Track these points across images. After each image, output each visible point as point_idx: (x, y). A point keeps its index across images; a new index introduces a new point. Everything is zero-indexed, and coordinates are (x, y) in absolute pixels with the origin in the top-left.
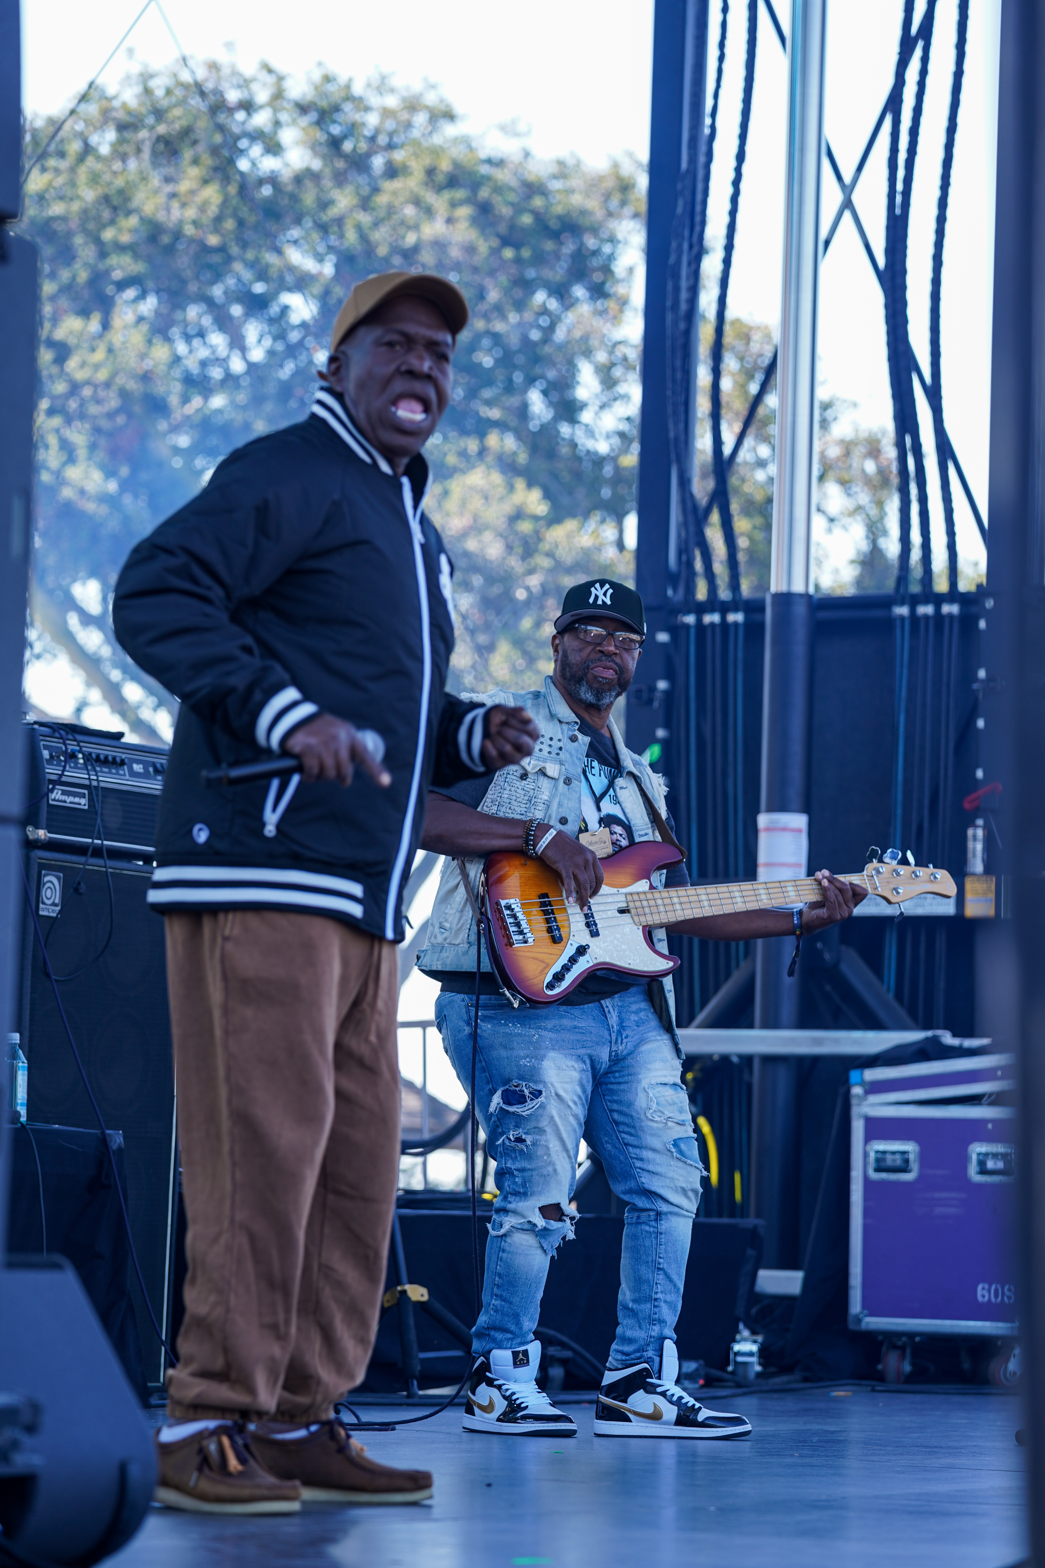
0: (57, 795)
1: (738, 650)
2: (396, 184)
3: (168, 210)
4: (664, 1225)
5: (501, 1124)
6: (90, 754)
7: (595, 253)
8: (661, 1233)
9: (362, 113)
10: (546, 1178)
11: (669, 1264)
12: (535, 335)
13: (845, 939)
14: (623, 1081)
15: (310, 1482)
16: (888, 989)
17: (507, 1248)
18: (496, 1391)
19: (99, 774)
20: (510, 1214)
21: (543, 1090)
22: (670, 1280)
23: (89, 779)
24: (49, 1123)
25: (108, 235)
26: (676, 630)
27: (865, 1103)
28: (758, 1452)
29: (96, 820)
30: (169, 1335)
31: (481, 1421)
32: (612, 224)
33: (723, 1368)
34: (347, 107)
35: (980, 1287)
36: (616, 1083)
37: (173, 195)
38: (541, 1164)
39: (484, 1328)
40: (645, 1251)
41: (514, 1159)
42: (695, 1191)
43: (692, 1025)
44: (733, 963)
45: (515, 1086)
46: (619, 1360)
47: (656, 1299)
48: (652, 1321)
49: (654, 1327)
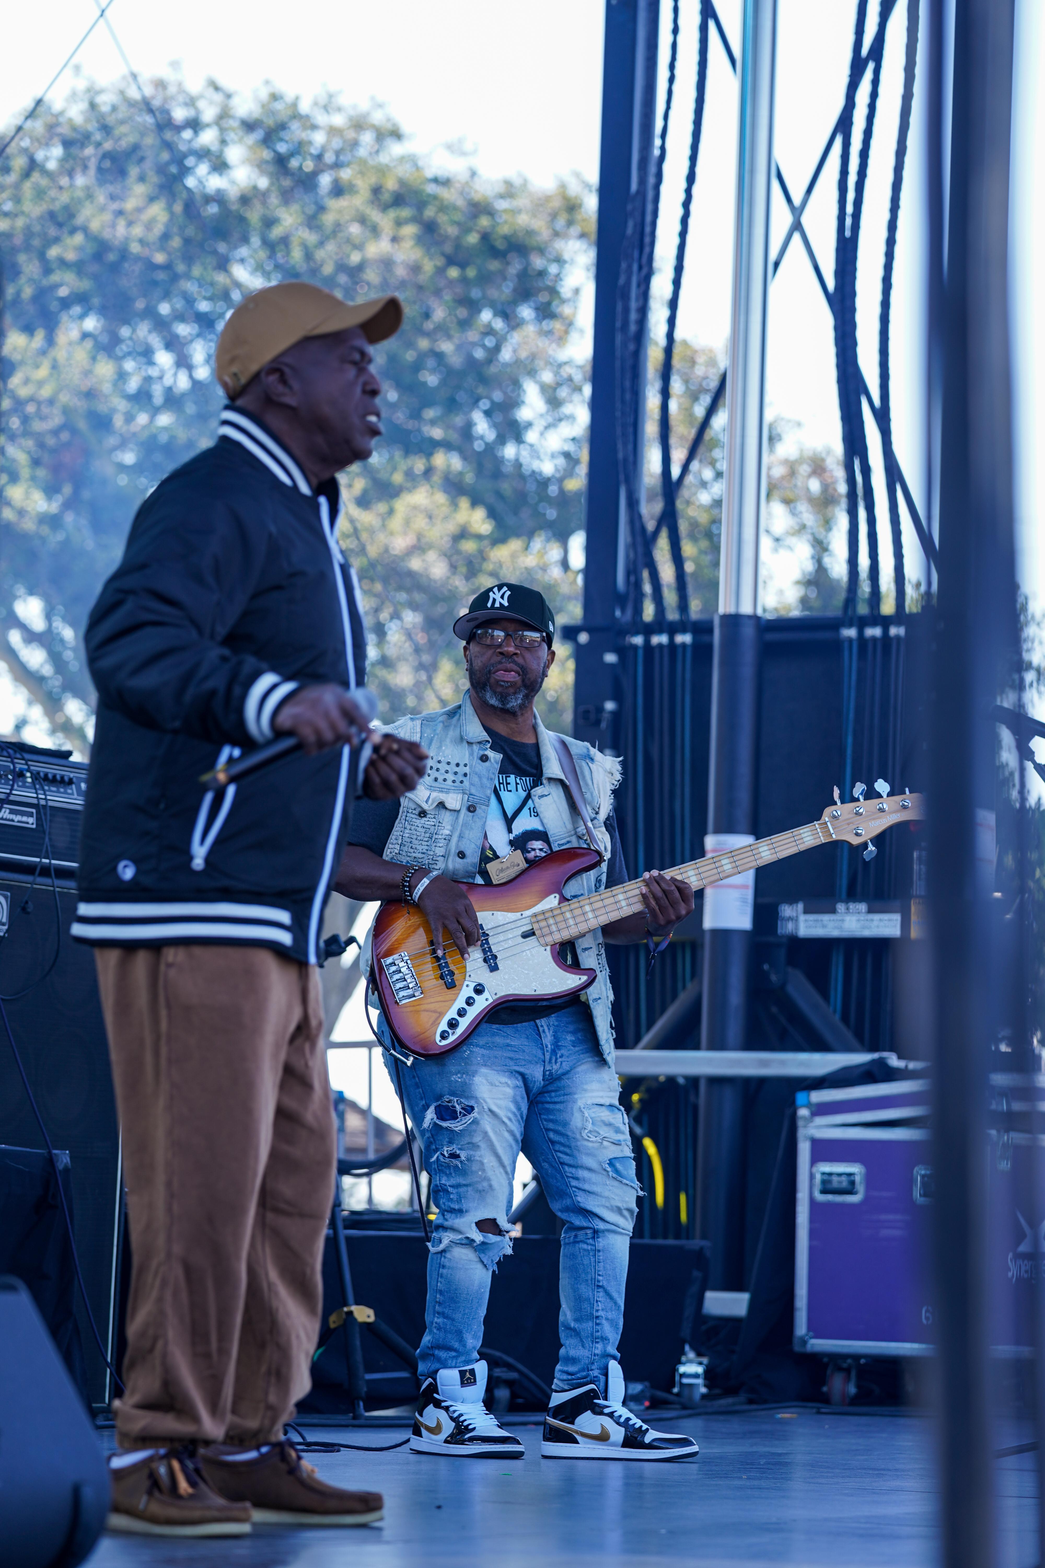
0: (4, 814)
1: (686, 670)
2: (342, 203)
3: (113, 226)
4: (601, 1243)
5: (434, 1140)
6: (38, 773)
7: (542, 273)
8: (599, 1251)
9: (309, 132)
10: (482, 1193)
11: (608, 1281)
12: (479, 354)
13: (791, 962)
14: (559, 1100)
15: (261, 1504)
16: (835, 1011)
17: (448, 1265)
18: (443, 1412)
19: (48, 793)
20: (448, 1230)
21: (475, 1106)
22: (611, 1298)
23: (37, 798)
25: (53, 252)
26: (624, 651)
27: (812, 1125)
28: (706, 1474)
29: (44, 839)
30: (115, 1355)
31: (427, 1442)
32: (559, 245)
33: (669, 1389)
34: (295, 126)
35: (924, 1310)
36: (552, 1103)
37: (120, 213)
38: (476, 1179)
39: (428, 1347)
40: (584, 1270)
41: (449, 1175)
42: (630, 1211)
43: (633, 1047)
44: (680, 985)
45: (447, 1102)
46: (565, 1380)
47: (597, 1317)
48: (595, 1340)
49: (597, 1345)
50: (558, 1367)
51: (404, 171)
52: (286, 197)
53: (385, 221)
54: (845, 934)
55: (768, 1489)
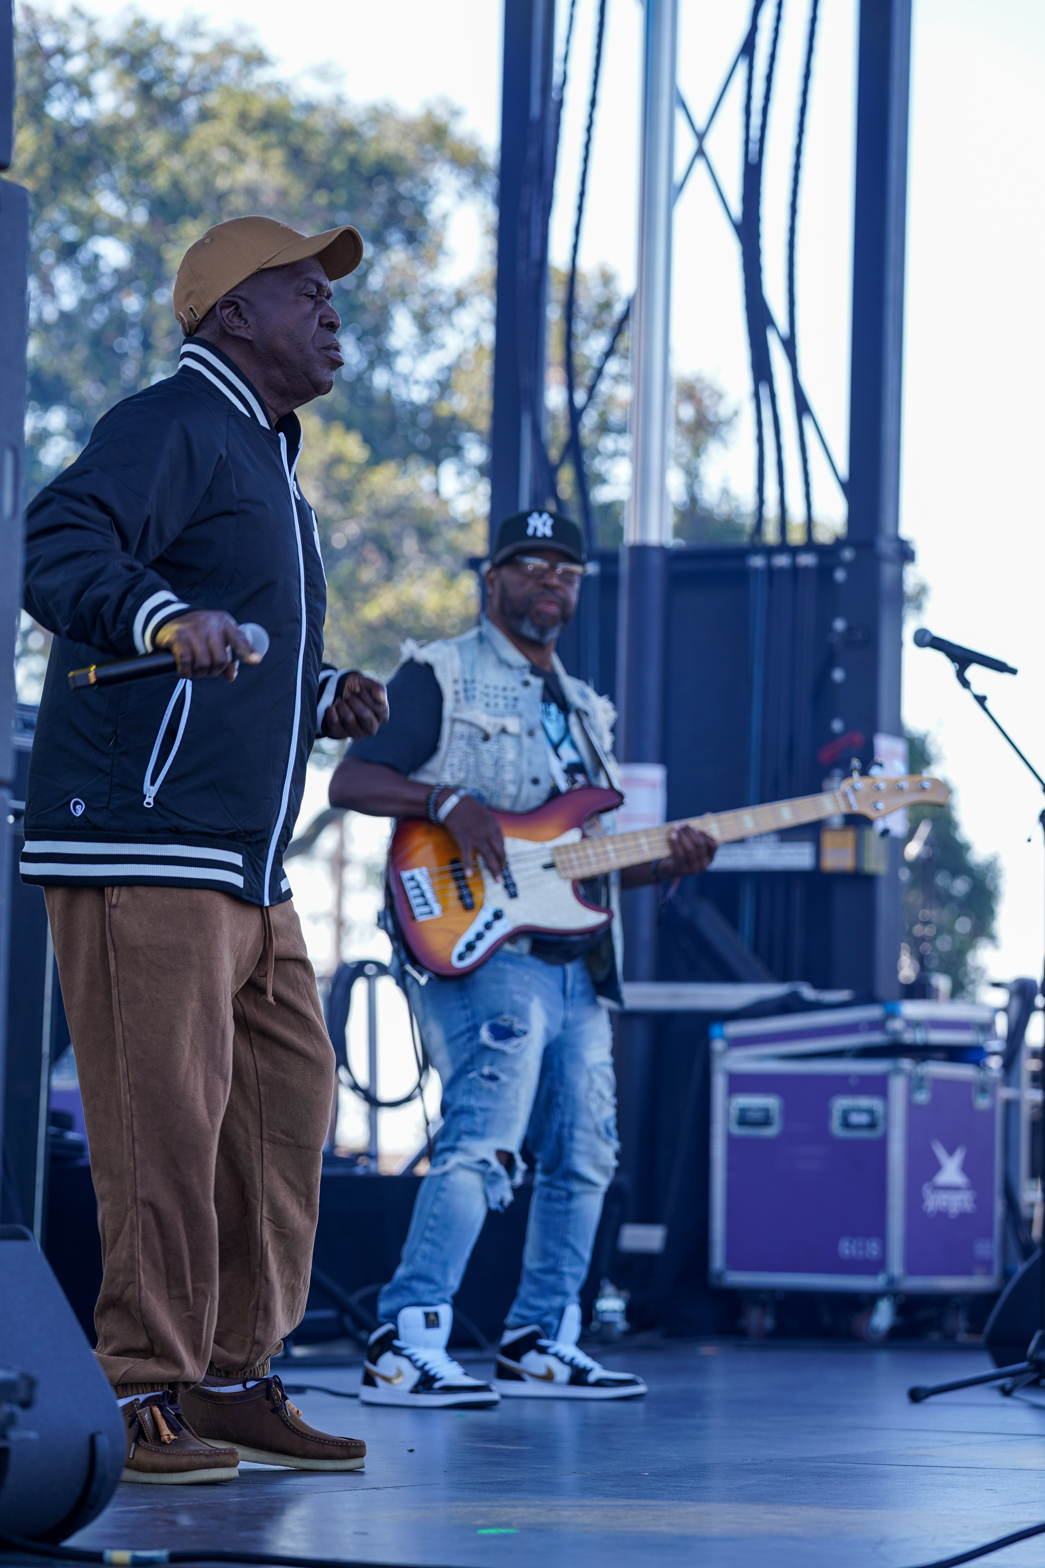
2: (208, 129)
7: (408, 198)
9: (173, 58)
13: (702, 893)
16: (745, 942)
17: (448, 1187)
18: (404, 1360)
22: (578, 1254)
27: (727, 1057)
32: (426, 169)
34: (158, 52)
35: (842, 1242)
51: (272, 97)
53: (250, 145)
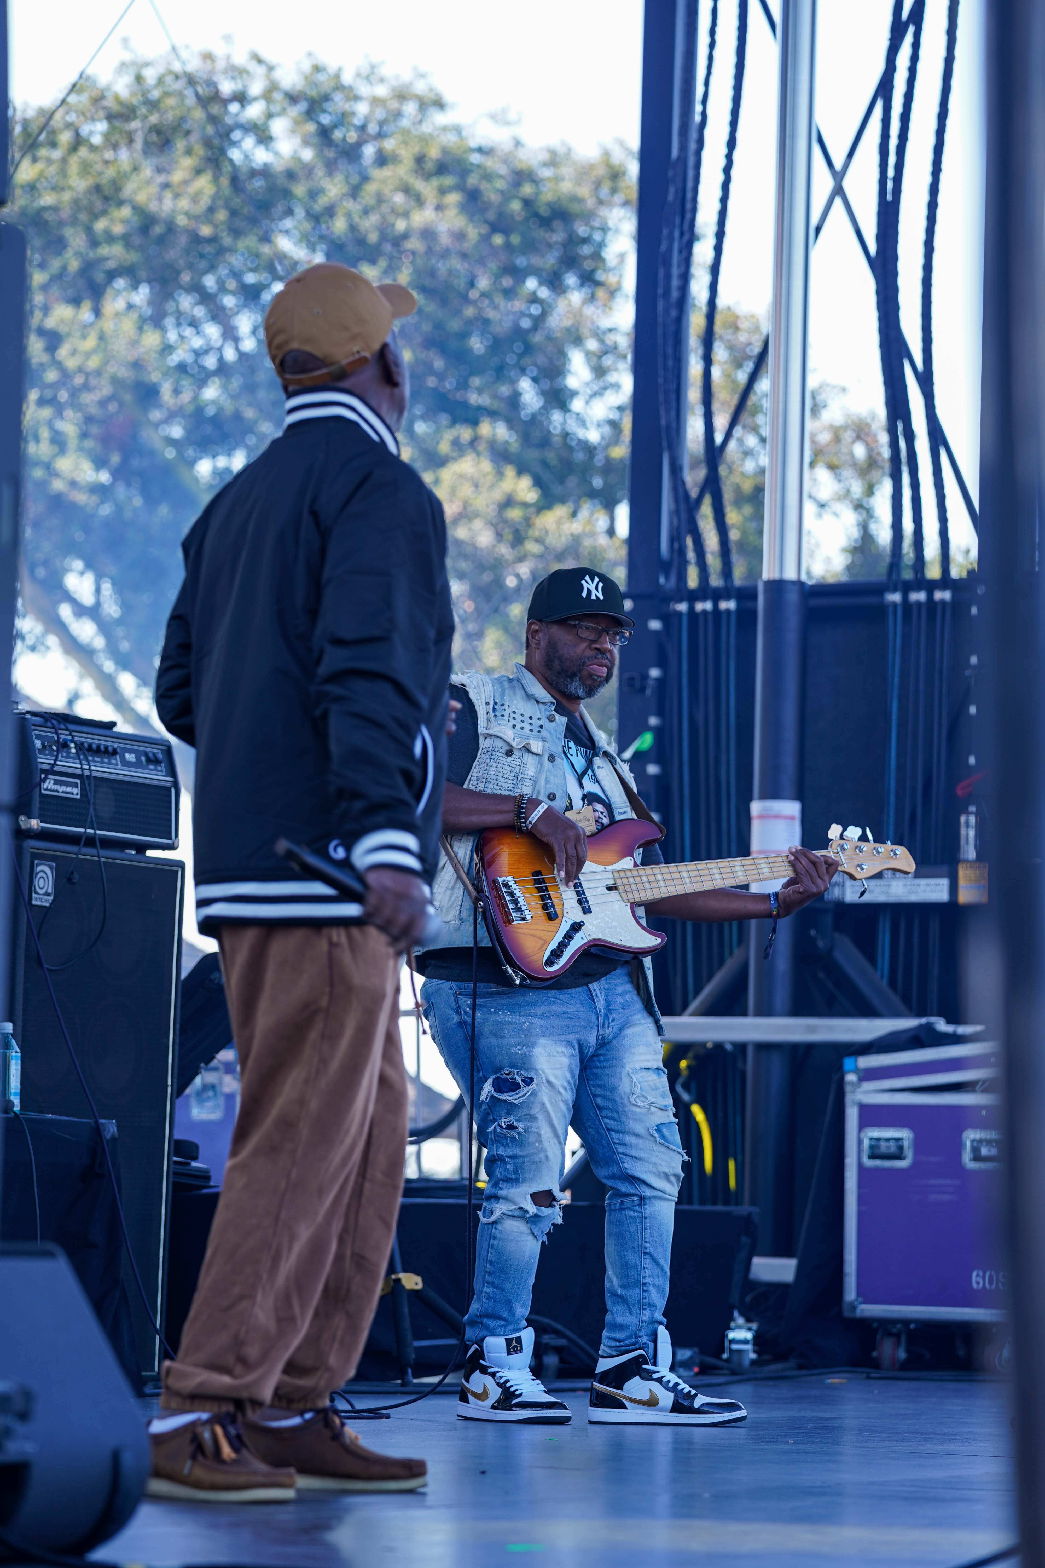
0: (49, 785)
1: (731, 637)
2: (386, 172)
3: (160, 199)
4: (648, 1210)
5: (492, 1112)
6: (82, 743)
7: (585, 240)
8: (646, 1218)
9: (352, 103)
10: (538, 1165)
11: (655, 1248)
12: (526, 323)
13: (838, 927)
14: (608, 1065)
15: (305, 1470)
16: (882, 977)
17: (498, 1235)
18: (490, 1378)
19: (92, 763)
20: (501, 1200)
21: (535, 1077)
22: (658, 1264)
23: (81, 768)
24: (42, 1112)
25: (100, 225)
26: (668, 618)
27: (859, 1090)
28: (752, 1439)
29: (88, 809)
30: (164, 1324)
31: (475, 1408)
32: (603, 212)
33: (718, 1355)
34: (338, 97)
35: (974, 1274)
36: (601, 1067)
37: (166, 186)
38: (532, 1151)
39: (477, 1316)
40: (631, 1237)
41: (505, 1146)
42: (676, 1176)
43: (680, 1013)
44: (727, 951)
45: (506, 1074)
46: (613, 1347)
47: (644, 1284)
48: (642, 1306)
49: (644, 1312)
50: (605, 1333)
51: (450, 139)
52: (331, 167)
53: (427, 189)
54: (892, 899)
55: (813, 1453)
